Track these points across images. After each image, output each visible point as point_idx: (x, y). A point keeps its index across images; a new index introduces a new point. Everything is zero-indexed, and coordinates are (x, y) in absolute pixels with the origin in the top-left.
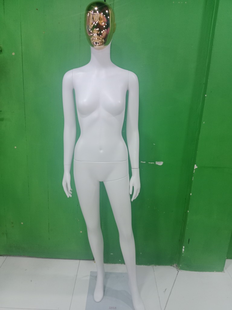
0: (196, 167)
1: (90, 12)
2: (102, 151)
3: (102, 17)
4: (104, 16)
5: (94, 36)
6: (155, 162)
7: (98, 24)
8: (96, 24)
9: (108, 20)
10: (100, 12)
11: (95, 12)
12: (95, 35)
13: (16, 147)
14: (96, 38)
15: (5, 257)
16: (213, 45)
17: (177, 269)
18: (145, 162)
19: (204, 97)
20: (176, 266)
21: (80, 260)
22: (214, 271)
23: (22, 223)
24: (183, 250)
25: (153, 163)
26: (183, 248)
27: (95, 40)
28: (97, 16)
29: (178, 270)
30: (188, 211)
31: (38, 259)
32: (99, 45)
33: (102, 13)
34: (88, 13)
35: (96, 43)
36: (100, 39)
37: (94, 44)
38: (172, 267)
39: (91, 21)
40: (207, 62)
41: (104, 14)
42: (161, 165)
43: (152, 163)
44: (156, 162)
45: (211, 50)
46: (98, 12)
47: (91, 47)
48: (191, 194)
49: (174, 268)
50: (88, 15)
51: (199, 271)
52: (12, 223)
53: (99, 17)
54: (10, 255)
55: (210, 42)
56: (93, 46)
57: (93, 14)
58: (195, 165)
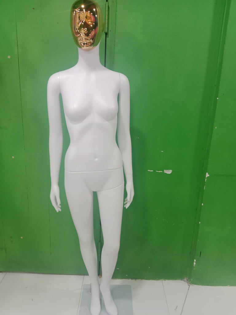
0: (207, 175)
1: (77, 10)
2: (96, 160)
3: (89, 15)
4: (91, 14)
5: (81, 37)
6: (163, 171)
7: (85, 23)
8: (83, 23)
9: (96, 18)
10: (86, 11)
11: (81, 10)
12: (83, 35)
13: (13, 157)
14: (84, 39)
15: (4, 274)
16: (225, 44)
17: (188, 283)
18: (153, 171)
19: (216, 101)
20: (186, 280)
21: (84, 275)
22: (227, 286)
23: (22, 238)
24: (195, 263)
25: (162, 171)
26: (194, 261)
27: (82, 40)
28: (83, 15)
29: (189, 285)
30: (200, 223)
31: (40, 275)
32: (87, 46)
33: (89, 11)
34: (74, 11)
35: (84, 44)
36: (88, 40)
37: (81, 45)
38: (182, 281)
39: (78, 21)
40: (219, 62)
41: (90, 12)
42: (170, 173)
43: (160, 171)
44: (165, 170)
45: (223, 49)
46: (84, 10)
47: (79, 48)
48: (202, 204)
49: (184, 282)
50: (74, 14)
51: (211, 285)
52: (11, 237)
53: (85, 15)
54: (9, 272)
55: (221, 41)
56: (80, 46)
57: (79, 12)
58: (207, 173)
